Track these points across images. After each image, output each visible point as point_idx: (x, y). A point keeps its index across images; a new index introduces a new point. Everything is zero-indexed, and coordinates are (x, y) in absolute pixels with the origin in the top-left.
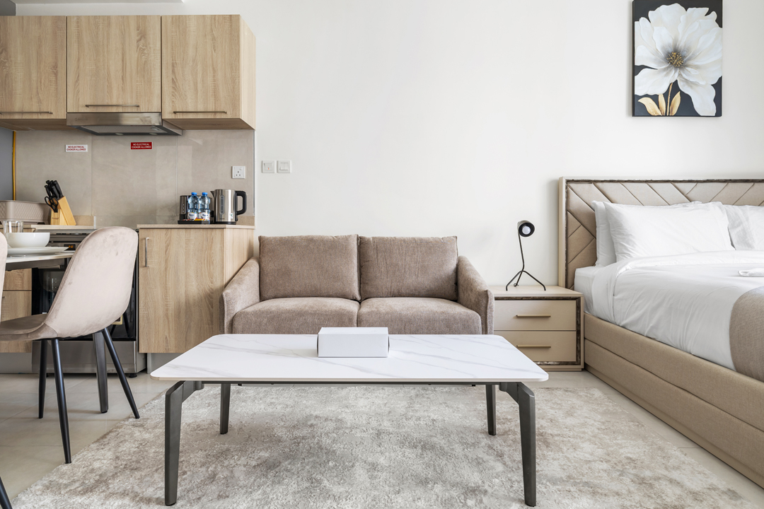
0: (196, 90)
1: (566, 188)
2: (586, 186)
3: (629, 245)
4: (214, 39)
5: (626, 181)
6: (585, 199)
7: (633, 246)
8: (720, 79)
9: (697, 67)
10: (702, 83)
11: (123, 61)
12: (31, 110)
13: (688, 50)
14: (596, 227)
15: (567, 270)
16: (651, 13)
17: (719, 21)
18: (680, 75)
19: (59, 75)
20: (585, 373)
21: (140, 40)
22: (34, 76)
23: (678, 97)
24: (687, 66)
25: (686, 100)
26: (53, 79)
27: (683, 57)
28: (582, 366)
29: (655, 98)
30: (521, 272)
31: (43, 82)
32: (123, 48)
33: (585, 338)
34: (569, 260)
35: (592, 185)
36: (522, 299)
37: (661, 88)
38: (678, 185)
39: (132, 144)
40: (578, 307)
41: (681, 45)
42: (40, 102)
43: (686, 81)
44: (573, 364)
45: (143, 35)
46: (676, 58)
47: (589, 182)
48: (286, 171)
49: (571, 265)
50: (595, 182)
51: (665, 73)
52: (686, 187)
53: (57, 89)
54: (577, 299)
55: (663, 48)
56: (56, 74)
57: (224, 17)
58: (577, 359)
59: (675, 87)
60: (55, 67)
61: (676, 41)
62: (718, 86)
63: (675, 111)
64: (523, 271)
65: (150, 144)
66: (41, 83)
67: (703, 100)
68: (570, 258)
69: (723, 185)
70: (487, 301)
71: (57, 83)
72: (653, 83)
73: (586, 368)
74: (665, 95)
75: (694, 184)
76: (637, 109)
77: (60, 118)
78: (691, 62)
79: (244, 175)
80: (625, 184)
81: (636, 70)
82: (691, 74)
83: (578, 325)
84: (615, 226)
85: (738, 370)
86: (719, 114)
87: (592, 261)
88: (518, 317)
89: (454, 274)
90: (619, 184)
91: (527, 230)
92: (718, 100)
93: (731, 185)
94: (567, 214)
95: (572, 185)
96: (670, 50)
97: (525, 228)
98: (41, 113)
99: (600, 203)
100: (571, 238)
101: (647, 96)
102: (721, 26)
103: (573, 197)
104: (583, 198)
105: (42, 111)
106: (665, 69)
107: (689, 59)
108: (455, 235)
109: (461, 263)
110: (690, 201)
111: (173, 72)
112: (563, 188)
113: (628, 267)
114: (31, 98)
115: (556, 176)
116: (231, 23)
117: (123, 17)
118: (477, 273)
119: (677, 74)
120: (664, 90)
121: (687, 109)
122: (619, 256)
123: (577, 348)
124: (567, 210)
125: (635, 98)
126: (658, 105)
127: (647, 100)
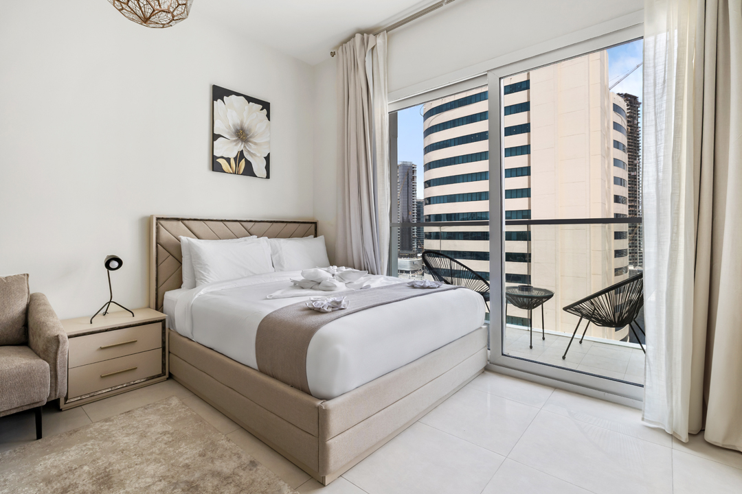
1: (157, 224)
2: (175, 223)
3: (205, 272)
5: (207, 220)
6: (174, 234)
7: (208, 273)
8: (269, 154)
9: (255, 144)
10: (258, 155)
13: (250, 130)
14: (182, 257)
15: (157, 294)
16: (225, 97)
17: (268, 116)
18: (244, 147)
20: (170, 381)
23: (243, 162)
24: (249, 141)
25: (248, 164)
27: (247, 135)
28: (167, 376)
29: (228, 160)
30: (109, 303)
33: (169, 352)
34: (159, 285)
35: (180, 222)
36: (106, 330)
37: (232, 154)
38: (243, 223)
40: (164, 328)
41: (246, 126)
43: (249, 151)
44: (159, 376)
46: (242, 134)
47: (178, 219)
49: (160, 289)
50: (182, 220)
51: (235, 143)
52: (249, 225)
54: (163, 321)
55: (234, 126)
58: (162, 372)
59: (241, 155)
61: (242, 122)
62: (267, 158)
63: (241, 171)
64: (110, 301)
67: (259, 167)
68: (160, 284)
69: (270, 224)
70: (58, 347)
72: (228, 149)
73: (171, 377)
74: (235, 159)
75: (253, 223)
76: (215, 166)
78: (251, 140)
80: (206, 222)
81: (215, 137)
82: (252, 148)
83: (164, 342)
84: (196, 257)
85: (261, 371)
86: (268, 177)
87: (179, 285)
88: (101, 348)
89: (23, 316)
90: (202, 222)
91: (114, 264)
92: (268, 168)
93: (275, 224)
94: (157, 246)
95: (162, 222)
96: (239, 128)
97: (113, 263)
100: (161, 267)
101: (222, 157)
102: (269, 120)
103: (163, 231)
104: (172, 232)
106: (235, 141)
107: (251, 137)
108: (26, 273)
109: (32, 303)
110: (251, 235)
112: (153, 226)
113: (202, 293)
115: (148, 213)
118: (51, 313)
119: (243, 146)
120: (235, 156)
121: (249, 171)
122: (198, 281)
123: (163, 362)
124: (157, 243)
125: (214, 158)
126: (230, 164)
127: (223, 162)
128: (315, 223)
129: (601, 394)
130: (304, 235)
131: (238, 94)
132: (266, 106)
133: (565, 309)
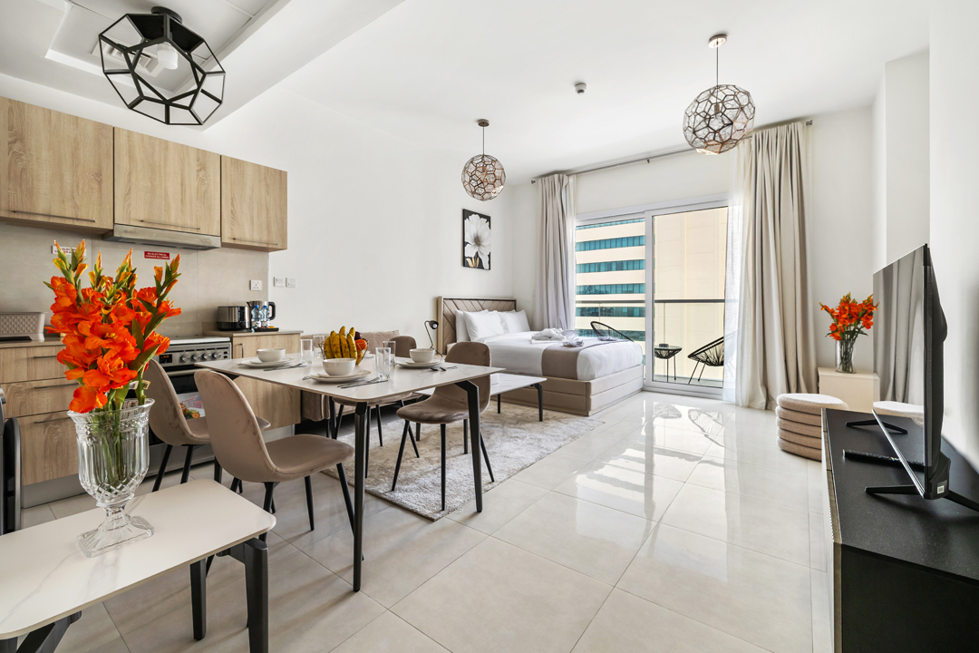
0: (252, 222)
1: (443, 303)
2: (449, 301)
4: (267, 185)
5: (463, 300)
8: (490, 253)
9: (483, 246)
10: (485, 254)
11: (182, 185)
12: (63, 215)
13: (481, 237)
14: (455, 323)
15: (443, 345)
16: (469, 217)
17: (490, 226)
19: (104, 185)
21: (200, 170)
22: (68, 178)
23: (478, 259)
24: (480, 245)
25: (480, 260)
26: (96, 186)
27: (479, 240)
29: (471, 258)
31: (80, 187)
32: (182, 175)
34: (444, 340)
35: (451, 301)
37: (473, 255)
38: (479, 301)
39: (146, 253)
41: (479, 234)
42: (76, 207)
43: (480, 252)
45: (202, 167)
46: (477, 241)
47: (451, 299)
48: (294, 286)
49: (445, 343)
50: (453, 299)
52: (482, 302)
53: (101, 197)
55: (474, 235)
56: (100, 183)
57: (275, 170)
59: (477, 255)
60: (99, 174)
61: (477, 232)
62: (489, 256)
63: (477, 266)
65: (168, 255)
66: (78, 186)
67: (485, 264)
69: (492, 302)
71: (100, 191)
72: (470, 252)
74: (474, 258)
75: (484, 301)
76: (465, 264)
77: (105, 227)
78: (482, 244)
79: (260, 288)
81: (465, 244)
82: (481, 249)
84: (469, 322)
86: (489, 269)
87: (455, 339)
90: (461, 301)
92: (489, 262)
94: (443, 316)
95: (446, 301)
96: (476, 237)
98: (78, 219)
99: (454, 309)
100: (444, 329)
101: (468, 257)
102: (490, 229)
103: (446, 307)
104: (449, 307)
105: (79, 217)
106: (474, 246)
107: (481, 242)
111: (232, 204)
114: (64, 202)
116: (281, 176)
117: (182, 146)
119: (478, 249)
121: (481, 266)
124: (443, 314)
125: (464, 258)
126: (472, 262)
127: (468, 260)
128: (515, 301)
129: (707, 395)
130: (509, 310)
131: (476, 213)
132: (488, 219)
133: (689, 357)
